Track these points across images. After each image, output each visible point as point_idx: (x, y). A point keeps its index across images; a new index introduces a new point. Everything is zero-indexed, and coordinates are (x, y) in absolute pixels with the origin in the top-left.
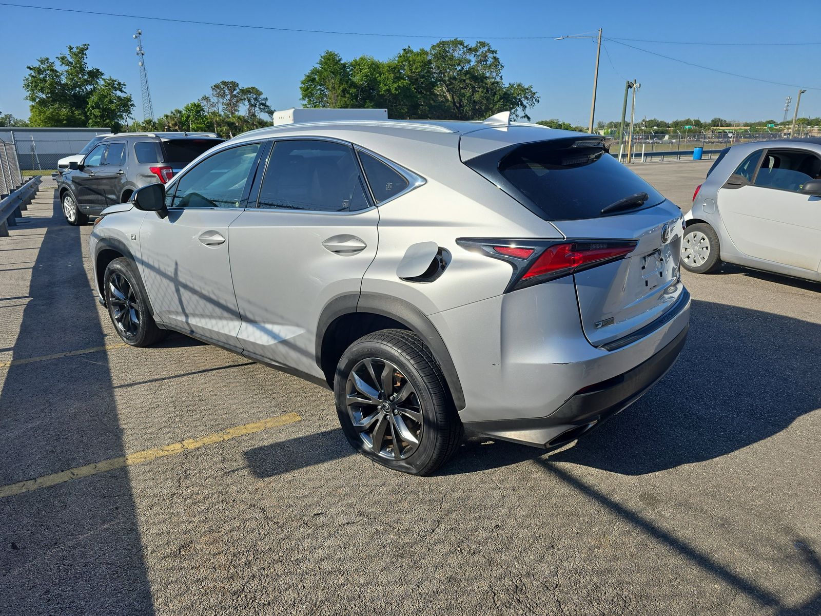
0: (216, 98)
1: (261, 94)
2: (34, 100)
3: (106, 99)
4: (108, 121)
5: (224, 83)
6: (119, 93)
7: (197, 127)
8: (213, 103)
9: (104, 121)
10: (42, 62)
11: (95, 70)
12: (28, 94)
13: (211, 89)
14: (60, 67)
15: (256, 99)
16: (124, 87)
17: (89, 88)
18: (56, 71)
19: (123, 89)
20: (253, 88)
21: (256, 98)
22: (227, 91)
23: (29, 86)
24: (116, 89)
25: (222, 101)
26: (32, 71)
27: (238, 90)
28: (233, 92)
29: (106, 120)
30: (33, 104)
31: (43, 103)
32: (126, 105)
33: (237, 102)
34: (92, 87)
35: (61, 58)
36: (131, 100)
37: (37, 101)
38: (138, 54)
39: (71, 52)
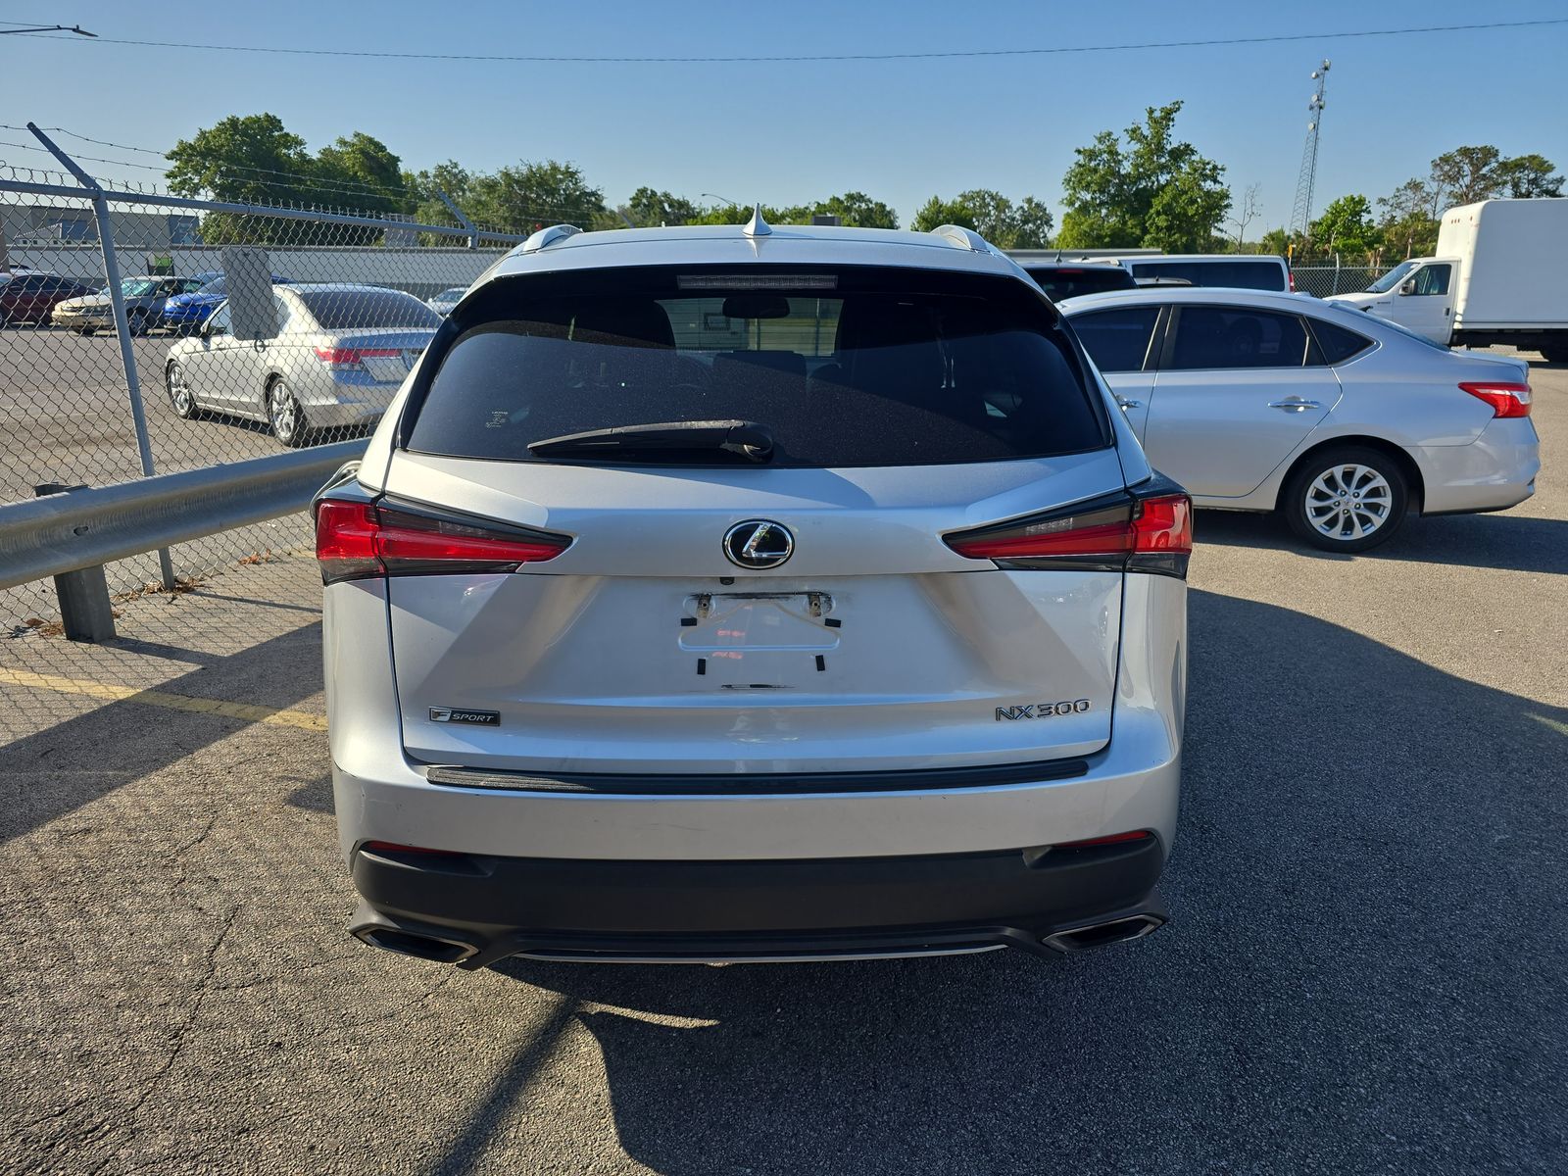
0: (1436, 183)
1: (1551, 168)
2: (1071, 204)
3: (1184, 197)
4: (1177, 236)
5: (1466, 152)
6: (1208, 185)
7: (1344, 246)
8: (1428, 194)
9: (1169, 236)
10: (1100, 140)
11: (1182, 148)
12: (1066, 194)
13: (1430, 166)
14: (1127, 147)
15: (1533, 182)
16: (1221, 172)
17: (1163, 179)
18: (1117, 154)
19: (1219, 178)
20: (1533, 158)
21: (1535, 179)
22: (1466, 167)
23: (1070, 180)
24: (1205, 177)
25: (1448, 188)
26: (1081, 157)
27: (1494, 165)
28: (1481, 169)
29: (1174, 234)
30: (1070, 211)
31: (1084, 208)
32: (1215, 206)
33: (1486, 188)
34: (1168, 177)
35: (1132, 130)
36: (1227, 197)
37: (1077, 205)
38: (1311, 108)
39: (1150, 118)
